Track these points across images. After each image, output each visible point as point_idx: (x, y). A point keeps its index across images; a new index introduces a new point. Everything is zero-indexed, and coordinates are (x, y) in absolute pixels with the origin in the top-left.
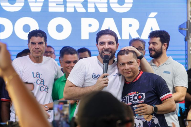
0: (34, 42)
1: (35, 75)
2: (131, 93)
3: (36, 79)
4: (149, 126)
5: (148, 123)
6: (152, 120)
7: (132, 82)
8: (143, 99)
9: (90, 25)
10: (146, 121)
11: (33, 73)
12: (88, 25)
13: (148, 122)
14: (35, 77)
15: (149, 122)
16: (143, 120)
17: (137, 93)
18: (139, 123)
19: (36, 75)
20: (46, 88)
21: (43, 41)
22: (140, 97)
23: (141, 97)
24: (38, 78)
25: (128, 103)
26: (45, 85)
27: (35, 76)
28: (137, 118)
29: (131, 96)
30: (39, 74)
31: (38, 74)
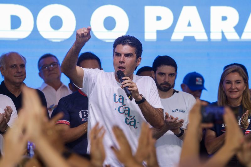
9: (159, 18)
11: (115, 95)
12: (155, 18)
14: (117, 102)
20: (133, 120)
30: (123, 99)
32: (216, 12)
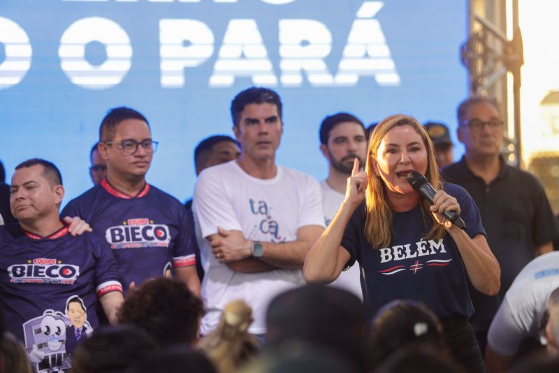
0: (253, 116)
1: (256, 206)
2: (42, 259)
3: (261, 217)
4: (78, 339)
5: (76, 332)
6: (84, 327)
7: (46, 238)
8: (75, 276)
10: (73, 326)
11: (251, 202)
13: (76, 329)
14: (255, 212)
15: (78, 331)
16: (68, 323)
17: (60, 262)
18: (58, 328)
19: (260, 208)
21: (275, 113)
22: (68, 272)
23: (70, 272)
24: (264, 217)
25: (33, 276)
26: (280, 238)
27: (256, 209)
28: (53, 314)
29: (40, 265)
30: (266, 206)
31: (262, 204)
32: (290, 30)
